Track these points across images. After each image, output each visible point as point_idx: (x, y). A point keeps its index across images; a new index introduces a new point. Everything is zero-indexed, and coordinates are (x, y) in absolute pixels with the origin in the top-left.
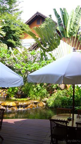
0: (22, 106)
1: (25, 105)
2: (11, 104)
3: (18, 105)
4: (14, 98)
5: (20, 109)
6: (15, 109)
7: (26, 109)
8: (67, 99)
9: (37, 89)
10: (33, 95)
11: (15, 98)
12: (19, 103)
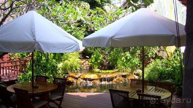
0: (105, 79)
1: (109, 78)
2: (93, 76)
3: (101, 77)
4: (97, 70)
5: (103, 83)
6: (98, 82)
7: (111, 83)
8: (167, 71)
9: (126, 58)
10: (121, 65)
11: (99, 70)
12: (102, 75)
